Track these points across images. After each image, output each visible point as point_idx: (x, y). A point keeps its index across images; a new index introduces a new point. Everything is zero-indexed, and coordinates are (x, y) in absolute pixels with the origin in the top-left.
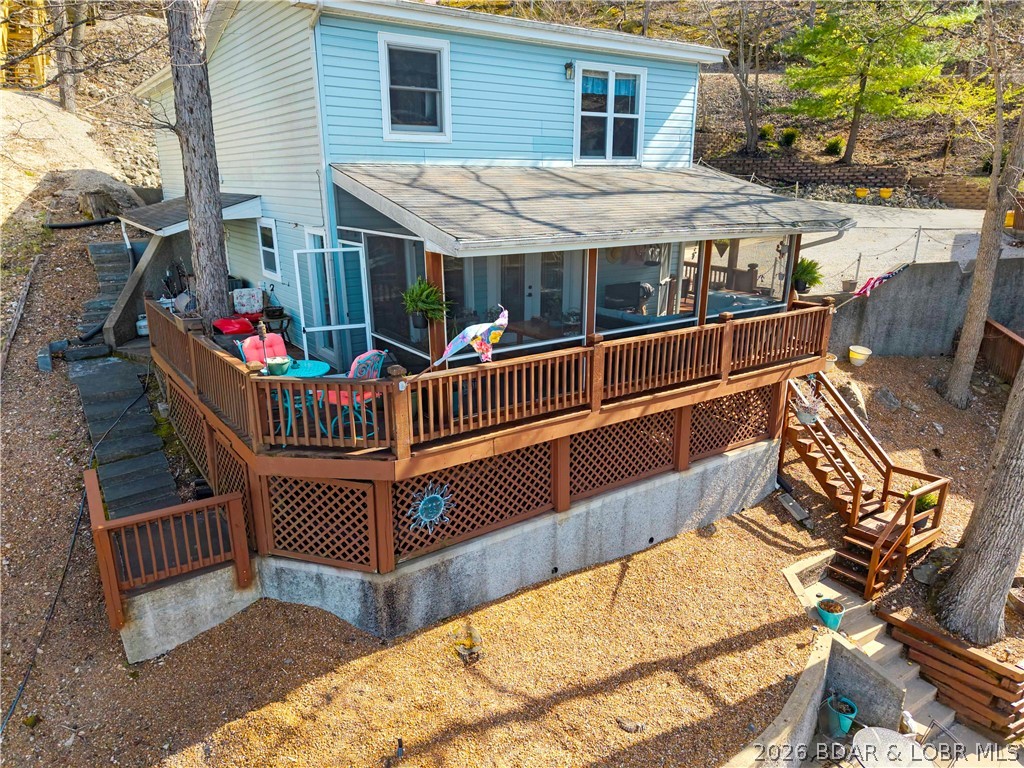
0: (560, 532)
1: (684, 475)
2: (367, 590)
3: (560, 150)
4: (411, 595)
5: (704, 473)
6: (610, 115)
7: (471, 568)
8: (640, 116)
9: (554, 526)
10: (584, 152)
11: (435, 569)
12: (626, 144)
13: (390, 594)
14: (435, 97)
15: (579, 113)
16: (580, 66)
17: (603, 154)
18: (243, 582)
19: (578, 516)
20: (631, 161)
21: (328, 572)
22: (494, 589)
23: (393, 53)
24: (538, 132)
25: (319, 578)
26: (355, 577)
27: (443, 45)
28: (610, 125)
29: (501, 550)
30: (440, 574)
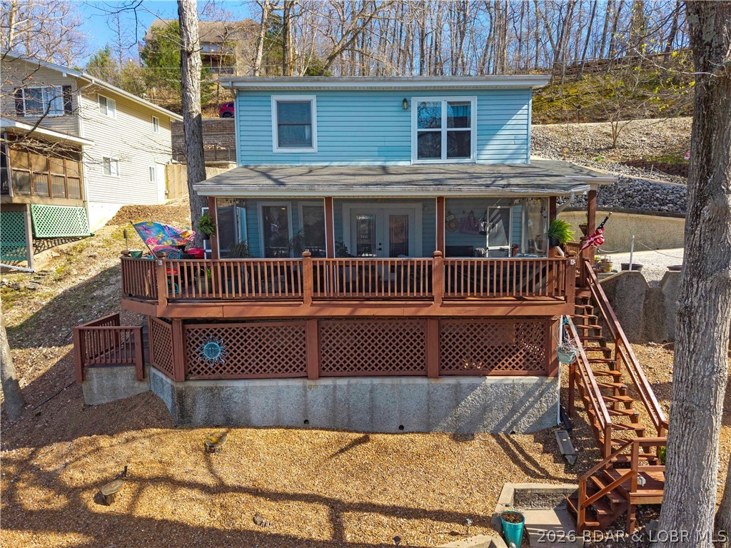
0: (309, 394)
1: (433, 381)
2: (173, 391)
4: (194, 401)
5: (458, 386)
6: (444, 129)
7: (237, 397)
8: (473, 129)
9: (305, 388)
10: (421, 155)
11: (211, 389)
13: (181, 396)
15: (415, 130)
17: (439, 156)
18: (138, 377)
19: (326, 387)
20: (467, 160)
21: (164, 378)
22: (255, 416)
24: (382, 144)
25: (162, 381)
26: (170, 382)
27: (312, 98)
28: (445, 136)
29: (260, 393)
30: (214, 394)
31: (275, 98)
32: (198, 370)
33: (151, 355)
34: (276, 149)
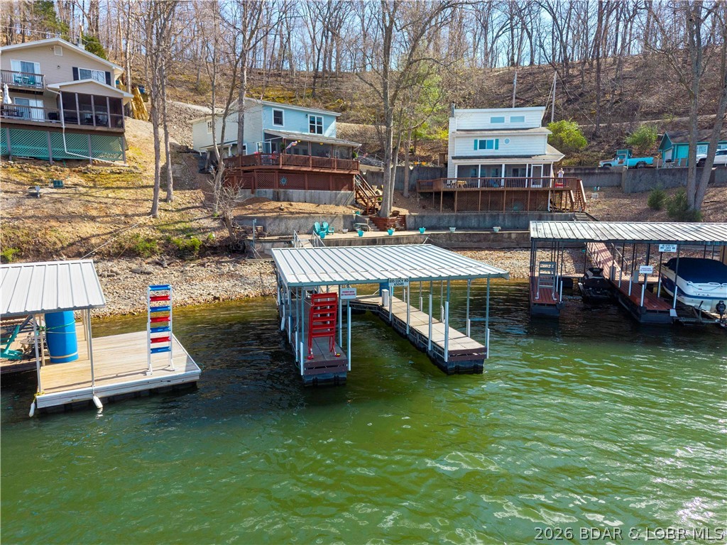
1: (331, 192)
2: (274, 192)
3: (306, 131)
4: (281, 195)
5: (336, 193)
6: (316, 125)
7: (290, 194)
8: (323, 126)
9: (305, 192)
10: (311, 132)
12: (320, 131)
13: (278, 193)
14: (282, 119)
15: (309, 124)
16: (309, 115)
17: (315, 133)
19: (310, 192)
20: (322, 135)
21: (267, 190)
22: (294, 199)
23: (275, 112)
24: (302, 127)
25: (266, 192)
26: (271, 190)
27: (283, 110)
28: (316, 127)
29: (295, 193)
30: (285, 193)
31: (273, 109)
32: (280, 187)
33: (256, 185)
34: (274, 125)
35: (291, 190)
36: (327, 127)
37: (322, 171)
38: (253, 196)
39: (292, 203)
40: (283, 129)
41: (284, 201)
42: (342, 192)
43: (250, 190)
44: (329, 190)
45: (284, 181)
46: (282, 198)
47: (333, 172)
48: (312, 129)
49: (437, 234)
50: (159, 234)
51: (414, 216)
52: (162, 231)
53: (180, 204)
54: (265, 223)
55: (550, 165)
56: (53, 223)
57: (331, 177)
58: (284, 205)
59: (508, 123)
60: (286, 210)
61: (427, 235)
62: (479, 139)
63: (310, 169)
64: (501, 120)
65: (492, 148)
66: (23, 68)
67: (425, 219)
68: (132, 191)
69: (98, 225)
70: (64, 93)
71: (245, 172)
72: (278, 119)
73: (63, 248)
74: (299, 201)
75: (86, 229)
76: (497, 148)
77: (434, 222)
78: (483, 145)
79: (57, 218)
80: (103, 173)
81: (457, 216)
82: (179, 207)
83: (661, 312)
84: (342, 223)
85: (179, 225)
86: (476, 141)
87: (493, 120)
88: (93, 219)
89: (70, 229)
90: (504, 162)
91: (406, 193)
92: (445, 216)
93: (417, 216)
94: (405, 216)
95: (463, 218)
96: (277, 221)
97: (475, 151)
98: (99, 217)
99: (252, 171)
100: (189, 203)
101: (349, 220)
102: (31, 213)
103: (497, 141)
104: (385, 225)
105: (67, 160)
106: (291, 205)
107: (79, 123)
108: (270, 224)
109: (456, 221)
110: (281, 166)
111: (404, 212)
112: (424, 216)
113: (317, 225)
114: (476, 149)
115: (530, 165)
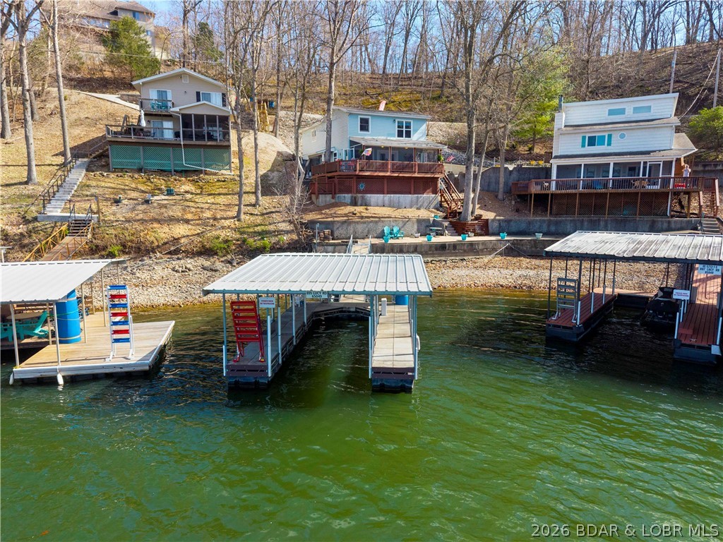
1: (412, 195)
2: (352, 197)
3: (393, 135)
4: (358, 199)
5: (418, 197)
6: (404, 129)
7: (368, 199)
8: (412, 130)
9: (384, 197)
10: (398, 136)
11: (362, 196)
12: (408, 135)
13: (355, 198)
14: (368, 126)
15: (397, 129)
16: (397, 120)
17: (403, 137)
18: (333, 198)
19: (388, 197)
20: (410, 139)
21: (346, 195)
22: (372, 203)
23: (361, 119)
24: (387, 132)
25: (344, 197)
26: (350, 195)
27: (370, 117)
28: (404, 131)
29: (374, 198)
30: (363, 198)
31: (359, 117)
32: (358, 192)
33: (337, 191)
34: (359, 132)
35: (369, 195)
36: (416, 131)
37: (401, 175)
38: (333, 201)
39: (368, 208)
40: (369, 135)
41: (361, 205)
42: (425, 195)
43: (331, 195)
44: (410, 194)
45: (362, 186)
46: (359, 203)
47: (413, 175)
48: (400, 134)
49: (520, 240)
50: (238, 236)
51: (499, 220)
52: (242, 233)
53: (266, 209)
54: (333, 227)
55: (672, 162)
56: (155, 225)
57: (413, 181)
58: (359, 209)
59: (629, 114)
60: (358, 215)
61: (508, 241)
62: (587, 135)
63: (388, 174)
64: (622, 111)
65: (604, 145)
66: (159, 96)
67: (512, 223)
68: (229, 197)
69: (190, 227)
70: (183, 115)
71: (329, 178)
72: (364, 126)
73: (158, 246)
74: (377, 206)
75: (180, 230)
76: (609, 144)
77: (523, 226)
78: (592, 141)
79: (158, 221)
80: (211, 181)
81: (550, 221)
82: (265, 211)
83: (700, 347)
84: (416, 227)
85: (259, 228)
86: (584, 138)
87: (611, 112)
88: (187, 221)
89: (167, 230)
90: (611, 161)
91: (500, 196)
92: (537, 220)
93: (502, 220)
94: (487, 220)
95: (557, 223)
96: (345, 226)
97: (583, 149)
98: (192, 220)
99: (333, 177)
100: (274, 207)
101: (424, 224)
102: (141, 216)
103: (610, 136)
104: (464, 229)
105: (186, 171)
106: (367, 209)
107: (194, 139)
108: (338, 228)
109: (549, 226)
110: (357, 172)
111: (489, 215)
112: (511, 221)
113: (386, 230)
114: (583, 146)
115: (645, 163)
